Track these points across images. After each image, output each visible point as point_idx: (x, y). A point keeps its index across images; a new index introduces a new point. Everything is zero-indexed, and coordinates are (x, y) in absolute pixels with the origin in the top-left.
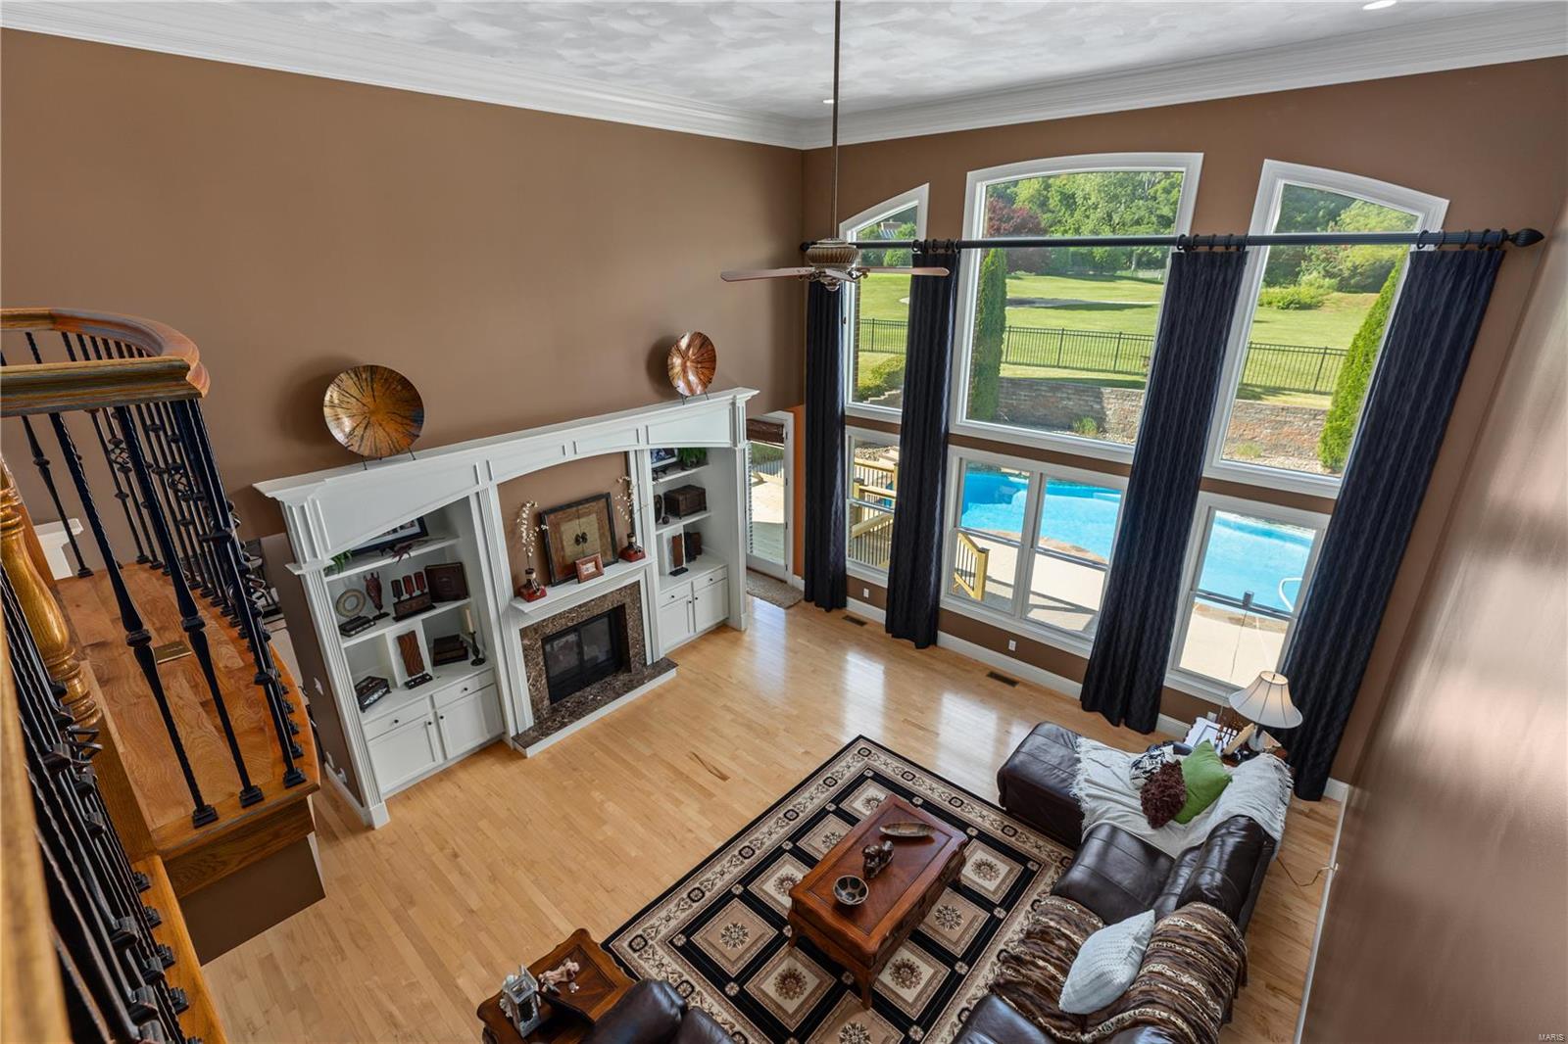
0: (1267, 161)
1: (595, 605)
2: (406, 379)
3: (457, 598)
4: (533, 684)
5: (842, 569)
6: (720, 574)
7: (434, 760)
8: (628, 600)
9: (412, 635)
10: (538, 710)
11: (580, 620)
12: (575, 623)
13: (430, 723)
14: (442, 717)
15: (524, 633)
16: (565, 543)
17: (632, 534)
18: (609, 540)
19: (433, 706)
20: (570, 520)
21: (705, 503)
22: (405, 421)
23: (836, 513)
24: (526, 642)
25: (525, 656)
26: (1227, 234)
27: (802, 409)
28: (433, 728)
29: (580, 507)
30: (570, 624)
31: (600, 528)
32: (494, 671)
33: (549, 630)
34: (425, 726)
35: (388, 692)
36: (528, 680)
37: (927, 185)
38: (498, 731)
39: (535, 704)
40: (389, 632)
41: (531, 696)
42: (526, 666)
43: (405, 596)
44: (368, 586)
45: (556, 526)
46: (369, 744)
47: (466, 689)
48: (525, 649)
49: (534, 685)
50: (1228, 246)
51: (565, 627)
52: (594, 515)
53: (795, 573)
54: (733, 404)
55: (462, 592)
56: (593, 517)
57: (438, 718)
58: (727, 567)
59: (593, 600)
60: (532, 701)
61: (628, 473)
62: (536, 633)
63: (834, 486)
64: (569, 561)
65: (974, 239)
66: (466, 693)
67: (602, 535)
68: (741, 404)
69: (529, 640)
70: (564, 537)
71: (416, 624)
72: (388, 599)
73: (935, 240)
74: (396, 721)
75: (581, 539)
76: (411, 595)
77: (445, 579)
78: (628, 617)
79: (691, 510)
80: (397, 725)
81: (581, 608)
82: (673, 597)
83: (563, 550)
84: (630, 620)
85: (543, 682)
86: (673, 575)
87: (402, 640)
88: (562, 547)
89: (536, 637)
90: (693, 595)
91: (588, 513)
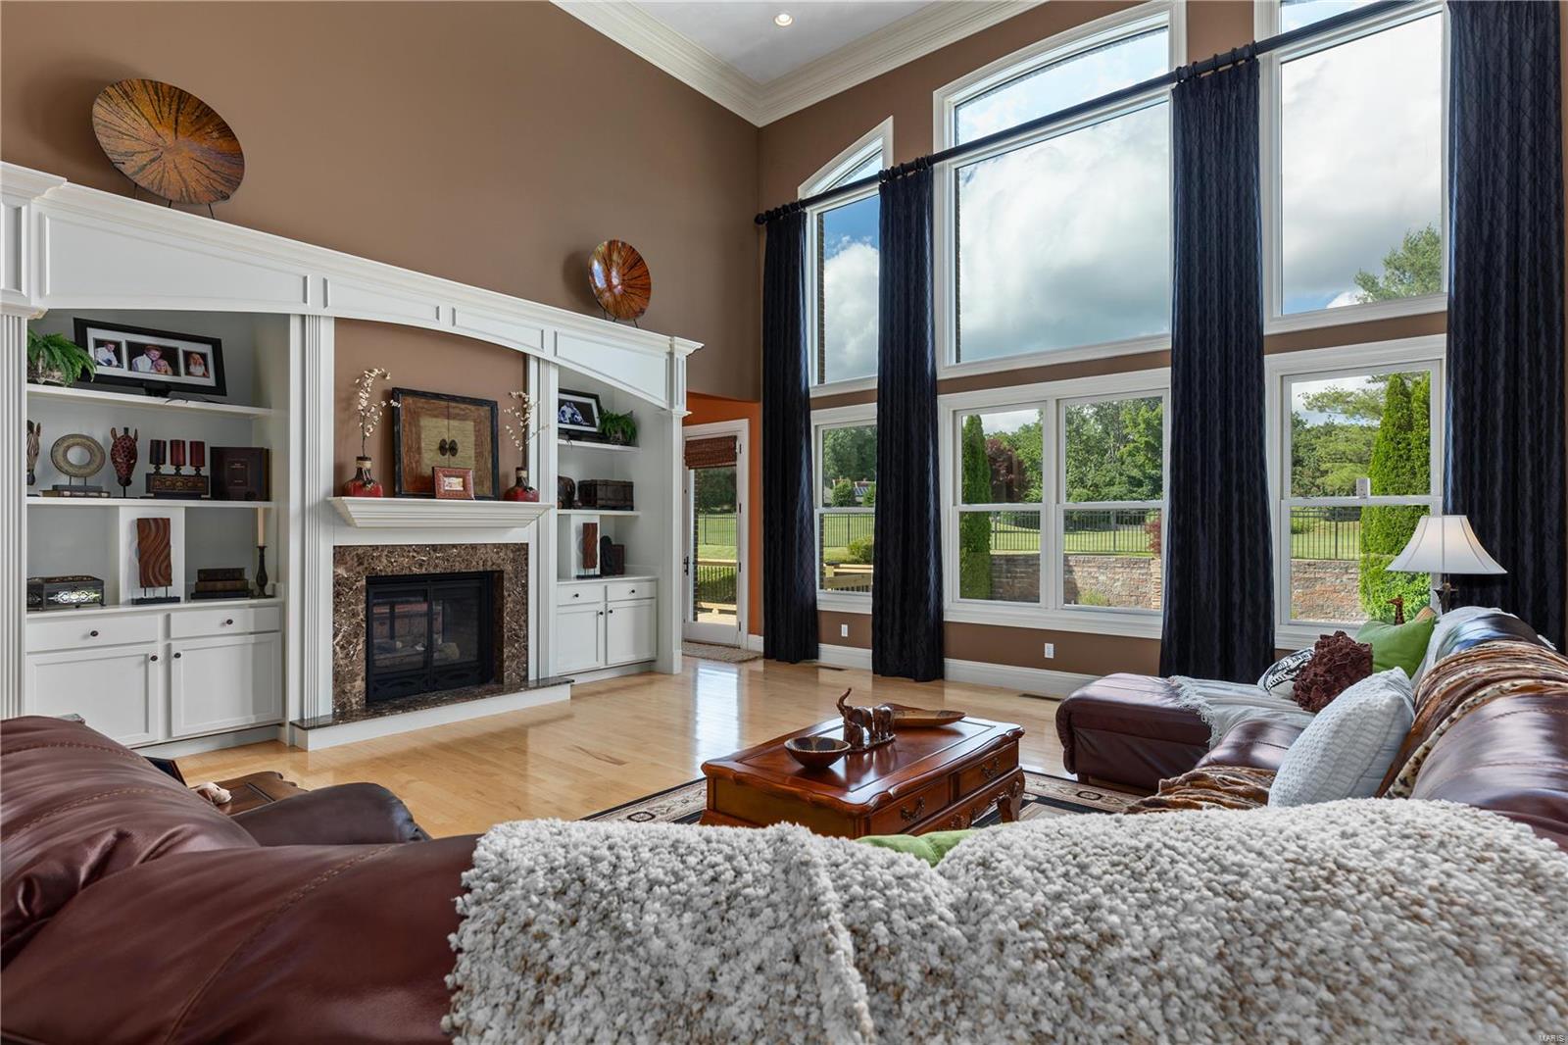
1: (458, 555)
2: (227, 126)
3: (248, 497)
4: (343, 645)
5: (810, 600)
6: (645, 589)
7: (147, 731)
8: (508, 568)
9: (163, 525)
10: (344, 692)
11: (435, 570)
12: (424, 571)
13: (154, 658)
14: (178, 655)
15: (340, 554)
16: (423, 445)
17: (525, 466)
18: (490, 465)
19: (168, 634)
20: (436, 416)
21: (632, 501)
22: (214, 176)
23: (801, 521)
24: (341, 571)
25: (337, 595)
26: (1229, 50)
27: (758, 408)
28: (157, 670)
29: (453, 404)
30: (416, 570)
31: (478, 444)
32: (283, 609)
33: (382, 566)
34: (146, 663)
35: (101, 603)
36: (335, 636)
37: (890, 119)
38: (270, 716)
39: (339, 678)
40: (130, 510)
41: (336, 665)
42: (336, 611)
43: (168, 469)
44: (115, 446)
45: (415, 416)
46: (29, 662)
47: (230, 622)
48: (338, 582)
49: (342, 647)
50: (1234, 62)
51: (407, 572)
53: (751, 631)
54: (671, 354)
55: (261, 489)
56: (470, 425)
57: (172, 656)
58: (656, 581)
59: (454, 546)
60: (336, 674)
61: (525, 389)
62: (361, 564)
63: (799, 484)
64: (428, 472)
65: (947, 148)
66: (229, 629)
67: (479, 455)
68: (681, 357)
69: (348, 570)
70: (423, 436)
71: (175, 511)
72: (143, 467)
73: (902, 165)
74: (93, 635)
75: (448, 448)
76: (178, 469)
77: (238, 466)
78: (506, 594)
79: (613, 503)
80: (93, 641)
81: (435, 551)
82: (577, 596)
83: (420, 453)
84: (509, 599)
85: (360, 647)
86: (579, 577)
87: (142, 525)
88: (419, 449)
89: (360, 569)
90: (606, 605)
91: (463, 418)
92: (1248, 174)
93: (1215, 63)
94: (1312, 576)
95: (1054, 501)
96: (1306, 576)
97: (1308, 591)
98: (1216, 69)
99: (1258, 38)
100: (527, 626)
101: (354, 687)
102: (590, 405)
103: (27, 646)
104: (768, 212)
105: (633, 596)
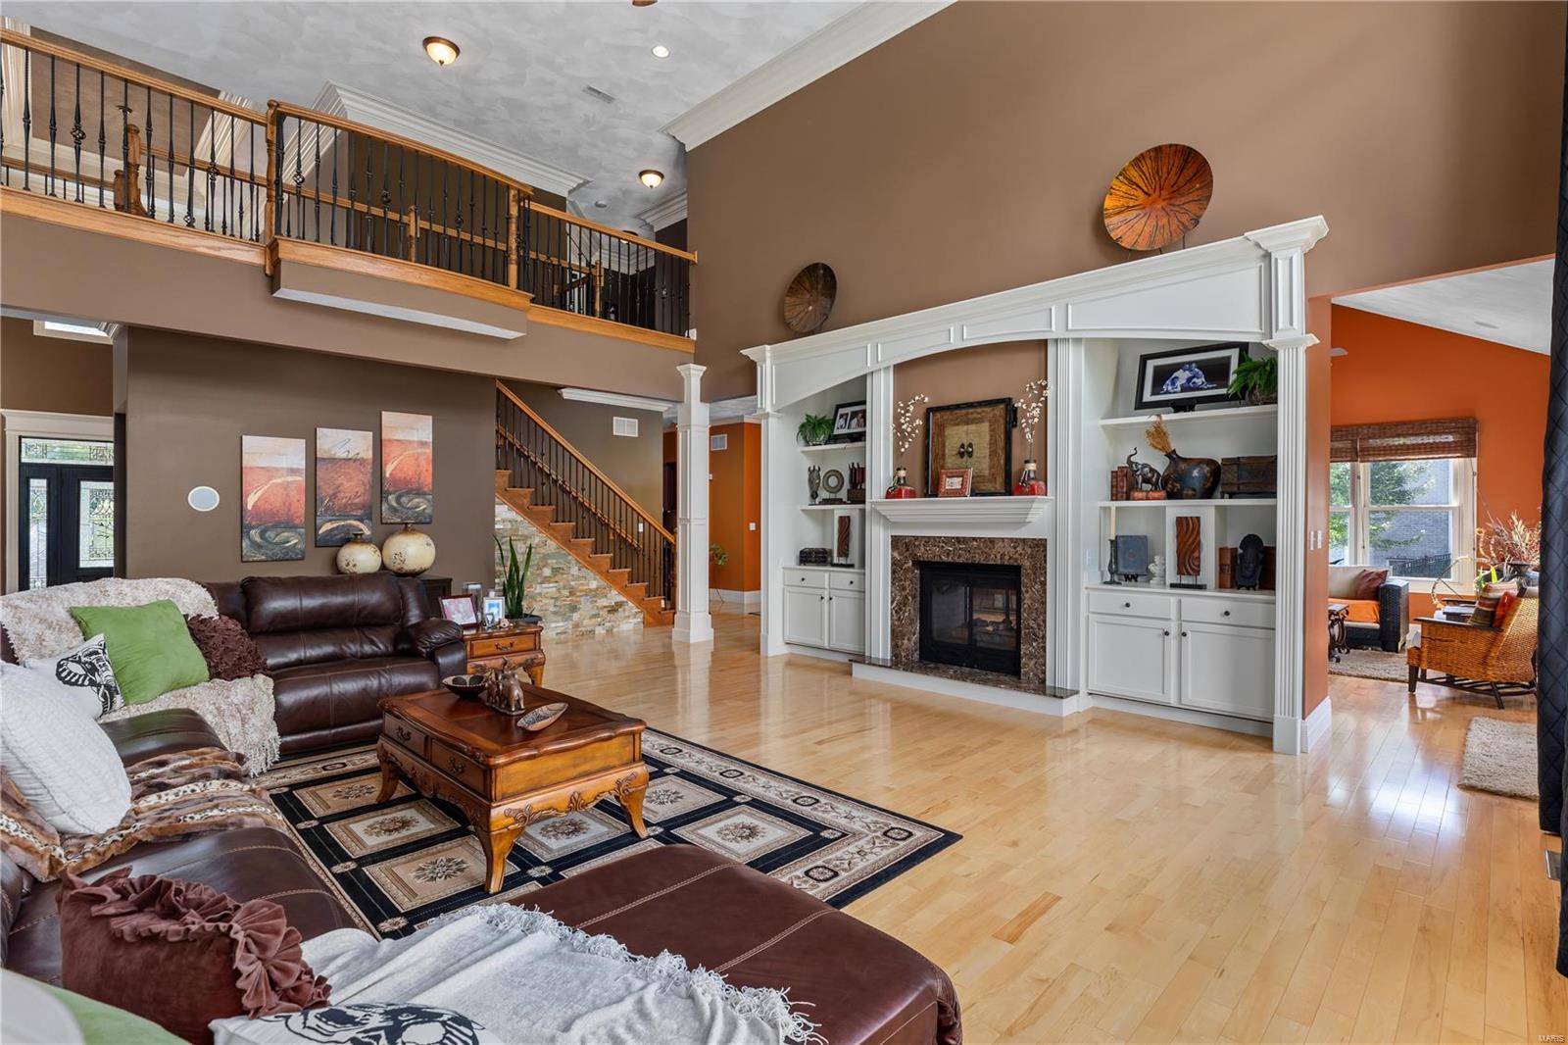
1: (978, 547)
4: (898, 609)
8: (1026, 563)
11: (957, 560)
12: (950, 560)
13: (823, 599)
15: (896, 542)
16: (947, 451)
18: (1002, 462)
20: (957, 425)
24: (896, 555)
25: (893, 572)
29: (971, 410)
30: (944, 558)
31: (993, 443)
33: (922, 553)
34: (820, 599)
36: (892, 602)
39: (896, 635)
41: (893, 625)
42: (893, 584)
45: (941, 427)
47: (850, 582)
48: (895, 563)
49: (896, 612)
51: (937, 559)
52: (987, 424)
54: (1269, 256)
56: (985, 426)
57: (829, 598)
59: (974, 539)
60: (893, 631)
62: (908, 550)
66: (852, 586)
67: (993, 453)
69: (900, 554)
70: (947, 444)
74: (803, 580)
75: (966, 451)
78: (1023, 589)
80: (803, 583)
81: (959, 543)
82: (1128, 605)
83: (944, 459)
84: (1027, 595)
85: (907, 614)
86: (1173, 586)
87: (842, 520)
88: (944, 455)
89: (907, 554)
90: (1179, 625)
91: (979, 421)
100: (1045, 627)
101: (903, 644)
102: (1228, 358)
105: (1226, 619)
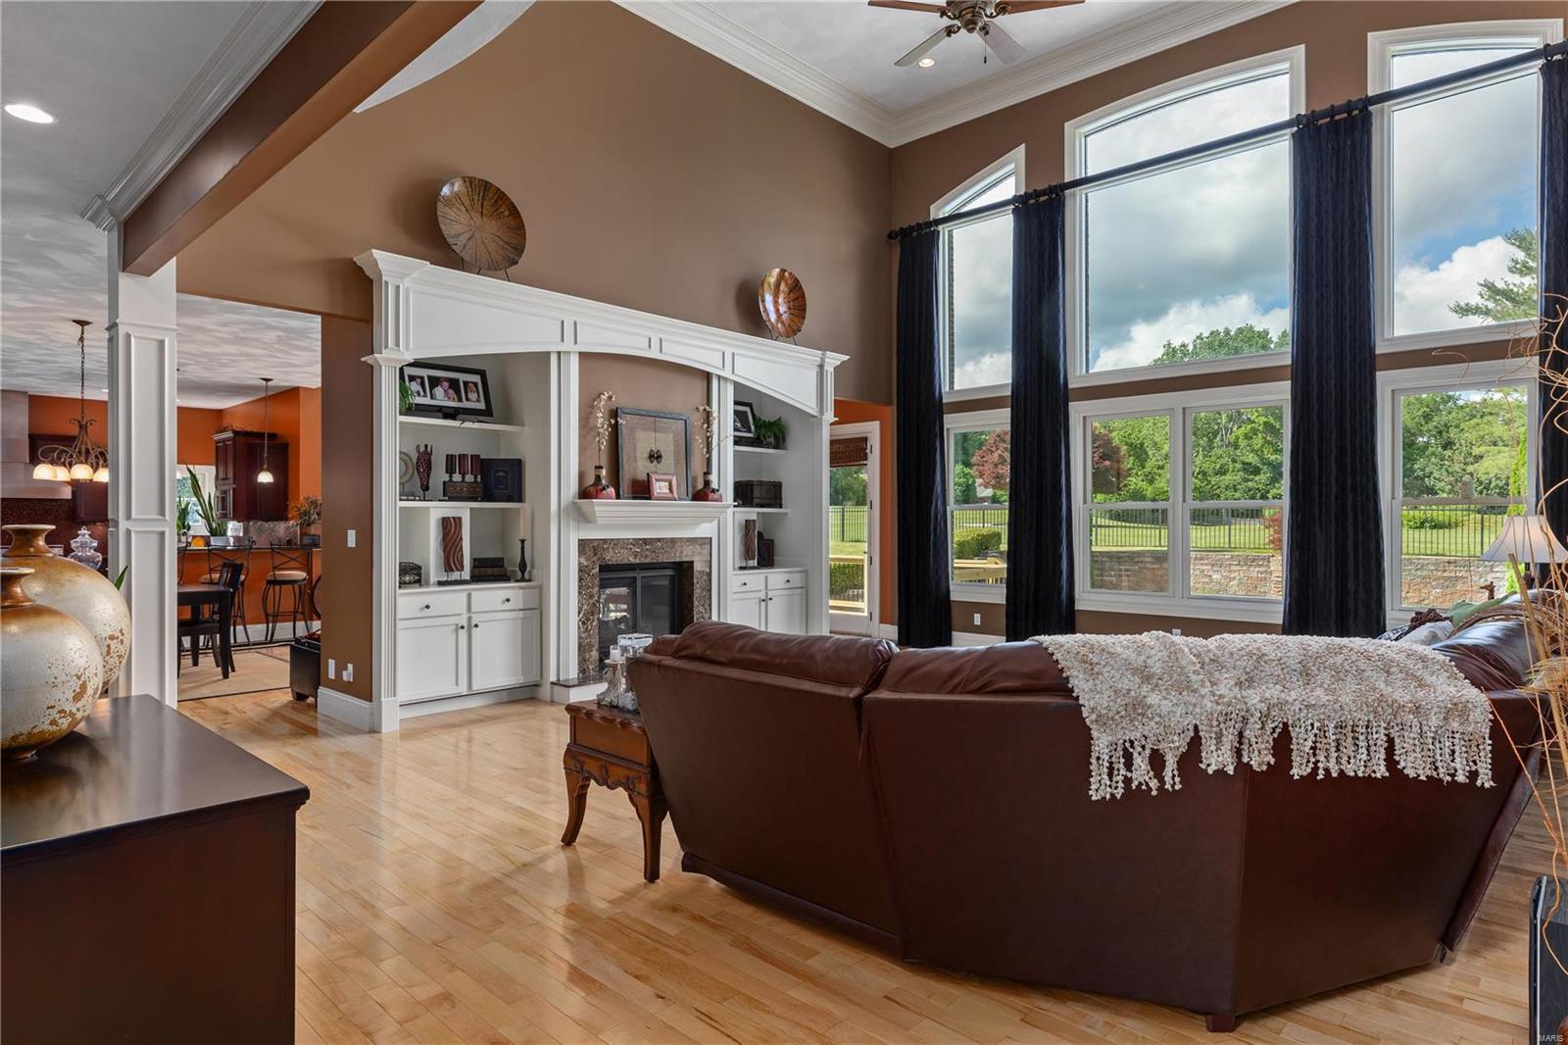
0: (1369, 34)
1: (662, 547)
2: (515, 207)
3: (509, 499)
4: (584, 621)
5: (944, 589)
6: (797, 580)
7: (457, 684)
8: (697, 559)
9: (458, 521)
10: (585, 661)
11: (644, 561)
12: (638, 561)
13: (462, 627)
14: (476, 626)
15: (583, 544)
16: (638, 454)
17: (707, 473)
18: (685, 471)
19: (469, 609)
20: (646, 430)
21: (781, 499)
22: (506, 246)
23: (936, 517)
24: (584, 560)
25: (581, 579)
26: (1345, 102)
27: (891, 412)
28: (463, 634)
29: (658, 419)
30: (632, 560)
31: (676, 453)
32: (541, 592)
33: (612, 557)
34: (457, 630)
35: (418, 582)
36: (579, 613)
37: (1023, 147)
38: (533, 678)
39: (582, 649)
40: (437, 510)
41: (580, 638)
42: (580, 593)
43: (457, 477)
44: (418, 459)
45: (632, 430)
47: (508, 600)
48: (581, 569)
49: (583, 623)
50: (1349, 113)
51: (627, 561)
52: (671, 435)
53: (883, 621)
54: (821, 367)
55: (517, 496)
56: (670, 437)
57: (471, 626)
58: (806, 572)
59: (659, 540)
60: (580, 645)
61: (709, 402)
62: (596, 554)
63: (934, 483)
64: (643, 477)
65: (1077, 177)
66: (507, 606)
67: (677, 462)
68: (829, 369)
69: (588, 560)
70: (638, 448)
71: (463, 510)
72: (439, 475)
73: (1035, 190)
74: (427, 607)
75: (655, 457)
76: (463, 477)
77: (501, 474)
78: (695, 581)
79: (765, 501)
80: (427, 612)
81: (645, 544)
82: (745, 584)
83: (636, 461)
84: (698, 586)
85: (594, 624)
86: (743, 568)
87: (446, 523)
88: (635, 458)
89: (595, 559)
90: (767, 593)
91: (665, 431)
92: (1361, 212)
93: (1332, 112)
94: (1453, 574)
95: (1181, 499)
96: (1446, 574)
97: (1448, 591)
98: (1332, 117)
99: (1370, 93)
100: (711, 610)
101: (590, 656)
102: (746, 413)
103: (400, 615)
104: (901, 229)
105: (789, 585)
